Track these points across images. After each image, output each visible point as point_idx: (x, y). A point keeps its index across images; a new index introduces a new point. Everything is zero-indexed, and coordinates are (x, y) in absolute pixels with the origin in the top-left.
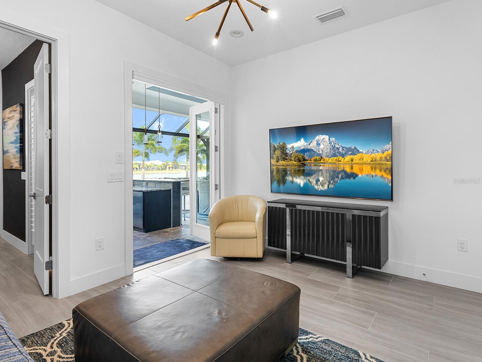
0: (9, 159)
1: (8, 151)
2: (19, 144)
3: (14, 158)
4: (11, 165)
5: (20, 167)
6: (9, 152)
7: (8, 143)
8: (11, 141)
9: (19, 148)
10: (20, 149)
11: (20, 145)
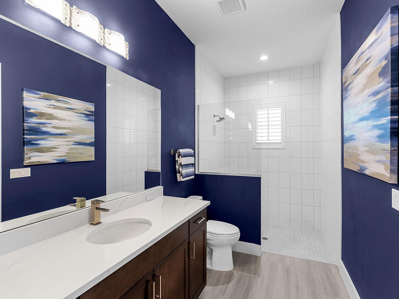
0: (354, 151)
1: (353, 138)
2: (390, 117)
3: (372, 151)
4: (362, 164)
5: (390, 178)
6: (355, 139)
7: (354, 123)
8: (360, 117)
9: (389, 126)
10: (391, 128)
11: (391, 119)
